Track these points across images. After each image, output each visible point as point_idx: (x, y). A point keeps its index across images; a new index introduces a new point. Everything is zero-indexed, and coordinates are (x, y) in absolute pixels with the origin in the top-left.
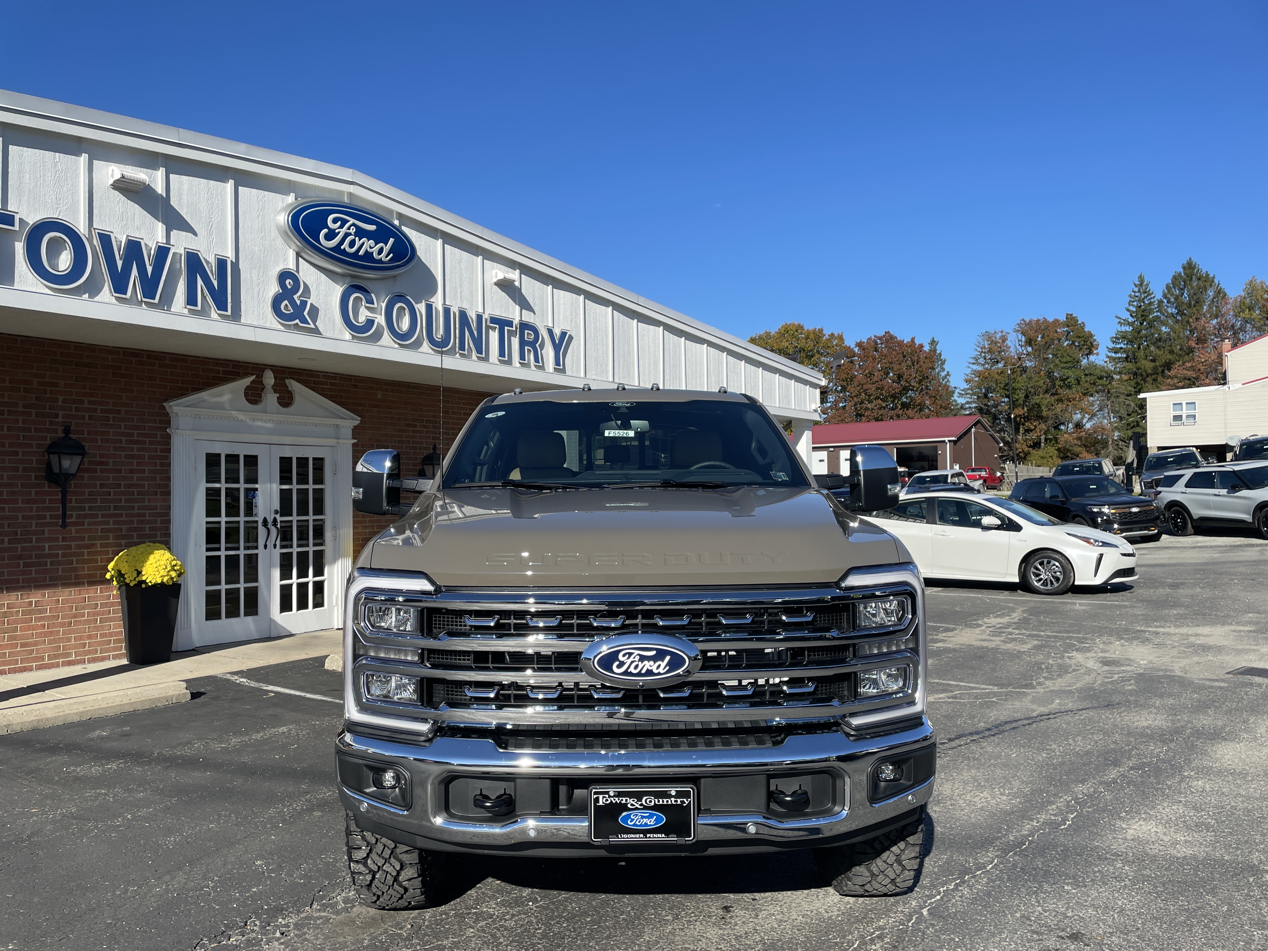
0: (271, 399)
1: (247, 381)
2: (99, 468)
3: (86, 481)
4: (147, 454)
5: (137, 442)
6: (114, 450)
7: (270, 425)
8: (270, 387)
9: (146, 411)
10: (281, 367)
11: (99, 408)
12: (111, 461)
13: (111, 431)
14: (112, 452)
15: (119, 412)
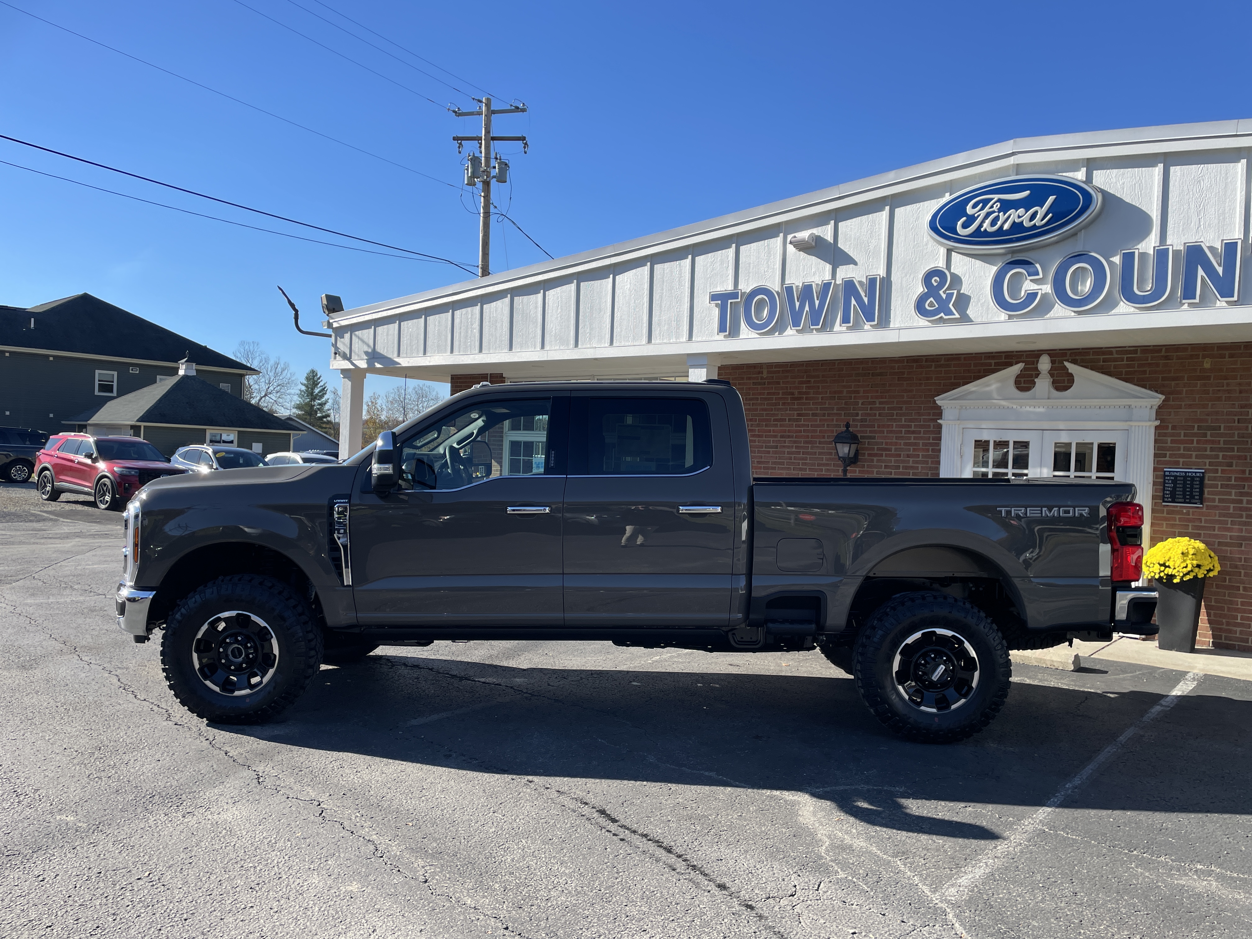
0: (1043, 384)
1: (1017, 368)
2: (884, 453)
3: (875, 463)
4: (921, 442)
5: (913, 432)
6: (896, 439)
7: (1041, 410)
8: (1046, 372)
9: (923, 406)
10: (1060, 350)
11: (887, 406)
12: (893, 447)
13: (894, 424)
14: (894, 440)
15: (901, 408)
